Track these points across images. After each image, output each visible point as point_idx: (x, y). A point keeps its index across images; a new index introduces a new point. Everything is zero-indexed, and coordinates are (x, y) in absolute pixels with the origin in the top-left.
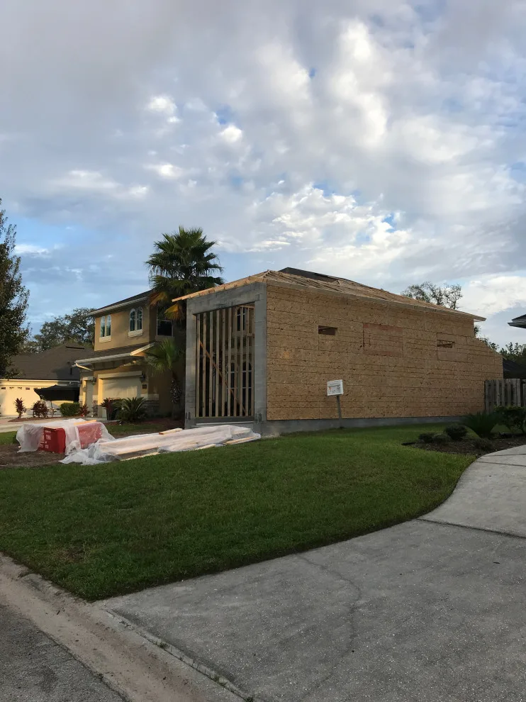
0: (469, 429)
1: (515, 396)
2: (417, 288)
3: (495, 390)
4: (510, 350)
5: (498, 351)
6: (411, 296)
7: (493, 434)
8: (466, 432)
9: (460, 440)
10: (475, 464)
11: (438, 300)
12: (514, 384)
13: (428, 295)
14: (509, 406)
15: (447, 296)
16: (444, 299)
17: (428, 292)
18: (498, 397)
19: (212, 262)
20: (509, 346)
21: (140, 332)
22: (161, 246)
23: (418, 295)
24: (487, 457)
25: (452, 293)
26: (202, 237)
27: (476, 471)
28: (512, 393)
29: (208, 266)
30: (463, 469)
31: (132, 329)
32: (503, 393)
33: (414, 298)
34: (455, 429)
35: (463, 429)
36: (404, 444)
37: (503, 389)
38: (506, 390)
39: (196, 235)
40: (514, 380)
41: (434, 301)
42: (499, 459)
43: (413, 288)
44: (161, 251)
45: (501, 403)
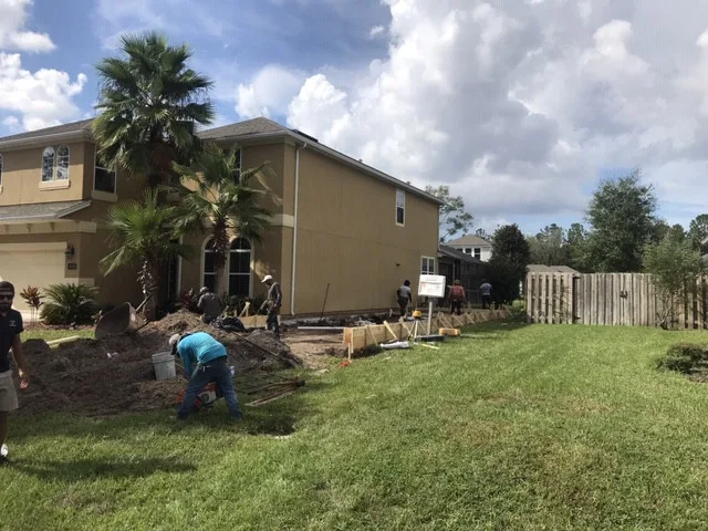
21: (63, 183)
45: (547, 300)
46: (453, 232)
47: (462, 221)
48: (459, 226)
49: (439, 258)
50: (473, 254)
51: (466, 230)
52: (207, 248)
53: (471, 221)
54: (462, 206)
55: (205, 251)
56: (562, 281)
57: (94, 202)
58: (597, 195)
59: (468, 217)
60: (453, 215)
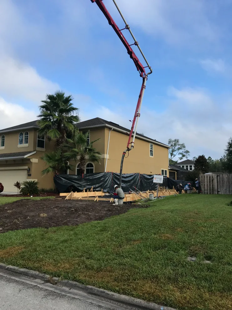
1: (214, 181)
3: (204, 179)
12: (214, 176)
18: (206, 182)
21: (27, 145)
31: (21, 143)
37: (208, 179)
38: (210, 179)
45: (207, 185)
46: (181, 159)
47: (185, 154)
48: (184, 156)
49: (169, 170)
50: (185, 168)
51: (187, 158)
52: (78, 167)
53: (189, 154)
54: (185, 147)
55: (77, 169)
56: (213, 177)
57: (37, 151)
58: (229, 143)
59: (187, 152)
60: (181, 151)
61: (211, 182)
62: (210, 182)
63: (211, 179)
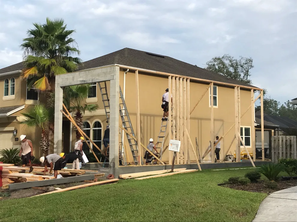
0: (262, 174)
1: (292, 148)
2: (219, 59)
3: (279, 143)
4: (288, 106)
5: (279, 107)
6: (214, 65)
7: (278, 178)
8: (260, 176)
9: (257, 182)
10: (268, 199)
11: (235, 70)
12: (292, 139)
13: (227, 65)
14: (288, 159)
15: (242, 66)
16: (240, 69)
17: (227, 62)
18: (281, 149)
19: (71, 45)
20: (287, 103)
21: (13, 97)
22: (33, 33)
23: (220, 65)
24: (275, 194)
25: (246, 64)
26: (63, 26)
27: (268, 203)
28: (291, 146)
29: (68, 49)
30: (261, 202)
31: (7, 94)
32: (284, 145)
33: (217, 67)
34: (253, 175)
35: (258, 174)
36: (219, 185)
37: (284, 143)
39: (59, 24)
40: (292, 137)
41: (232, 70)
42: (282, 196)
43: (216, 59)
44: (33, 36)
45: (283, 153)
49: (255, 126)
57: (27, 106)
61: (288, 149)
62: (286, 148)
63: (288, 143)
